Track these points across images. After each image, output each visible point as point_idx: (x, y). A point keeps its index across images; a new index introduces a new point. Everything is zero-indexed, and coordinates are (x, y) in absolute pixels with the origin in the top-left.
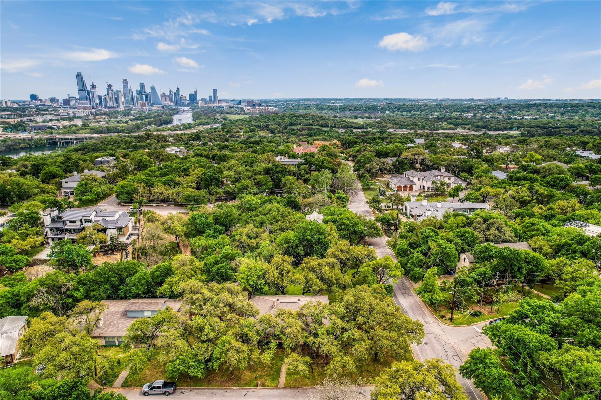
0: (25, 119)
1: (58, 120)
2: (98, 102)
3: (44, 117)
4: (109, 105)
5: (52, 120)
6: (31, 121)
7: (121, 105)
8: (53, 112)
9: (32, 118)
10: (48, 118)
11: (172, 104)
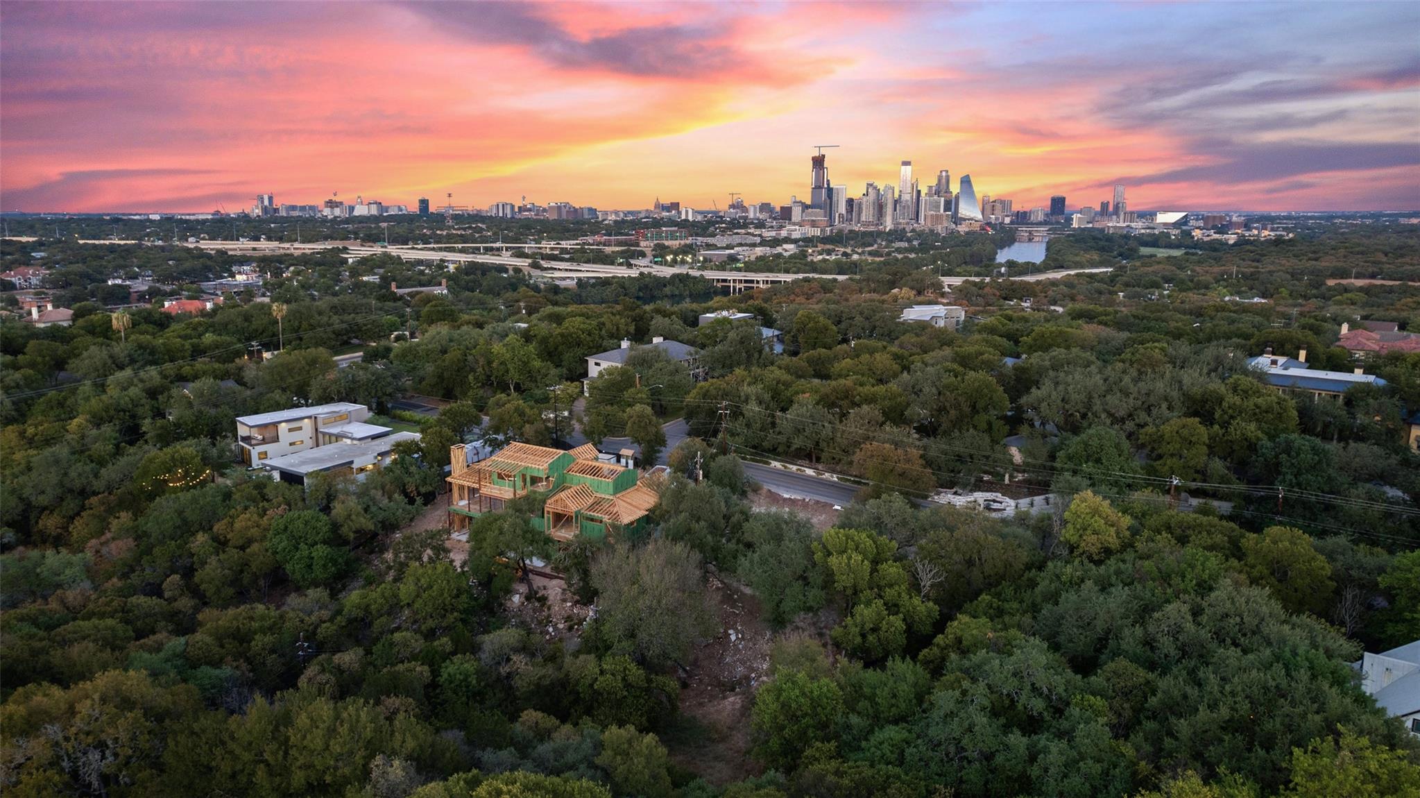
2: (844, 212)
3: (734, 238)
4: (864, 218)
5: (742, 245)
6: (707, 245)
7: (888, 221)
8: (752, 231)
11: (1007, 220)
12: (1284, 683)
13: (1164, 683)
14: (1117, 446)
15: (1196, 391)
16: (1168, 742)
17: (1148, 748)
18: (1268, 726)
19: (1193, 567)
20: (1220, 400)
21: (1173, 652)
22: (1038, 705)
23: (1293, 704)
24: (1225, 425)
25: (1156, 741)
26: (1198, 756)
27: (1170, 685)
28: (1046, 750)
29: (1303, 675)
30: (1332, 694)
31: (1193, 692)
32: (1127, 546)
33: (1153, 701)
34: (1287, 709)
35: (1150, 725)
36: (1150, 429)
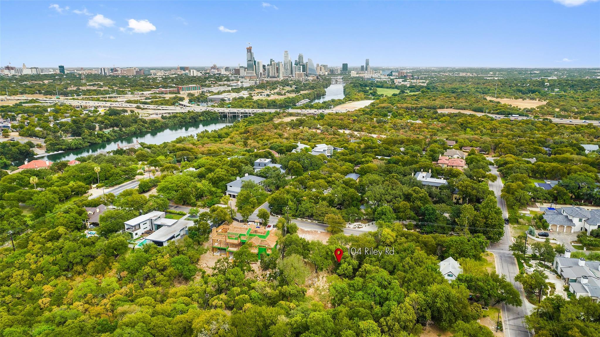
0: (205, 89)
1: (229, 91)
3: (220, 87)
4: (271, 75)
5: (224, 92)
6: (210, 92)
7: (281, 75)
8: (226, 83)
9: (210, 89)
10: (222, 89)
11: (326, 73)
12: (427, 273)
13: (408, 275)
14: (390, 211)
15: (406, 193)
16: (409, 287)
17: (406, 289)
18: (424, 282)
19: (410, 248)
20: (412, 195)
21: (408, 268)
22: (386, 283)
23: (428, 277)
24: (413, 202)
25: (407, 287)
26: (414, 289)
27: (409, 276)
28: (390, 293)
29: (430, 270)
30: (434, 273)
31: (413, 277)
32: (395, 241)
33: (406, 279)
34: (427, 278)
35: (406, 284)
36: (396, 205)
